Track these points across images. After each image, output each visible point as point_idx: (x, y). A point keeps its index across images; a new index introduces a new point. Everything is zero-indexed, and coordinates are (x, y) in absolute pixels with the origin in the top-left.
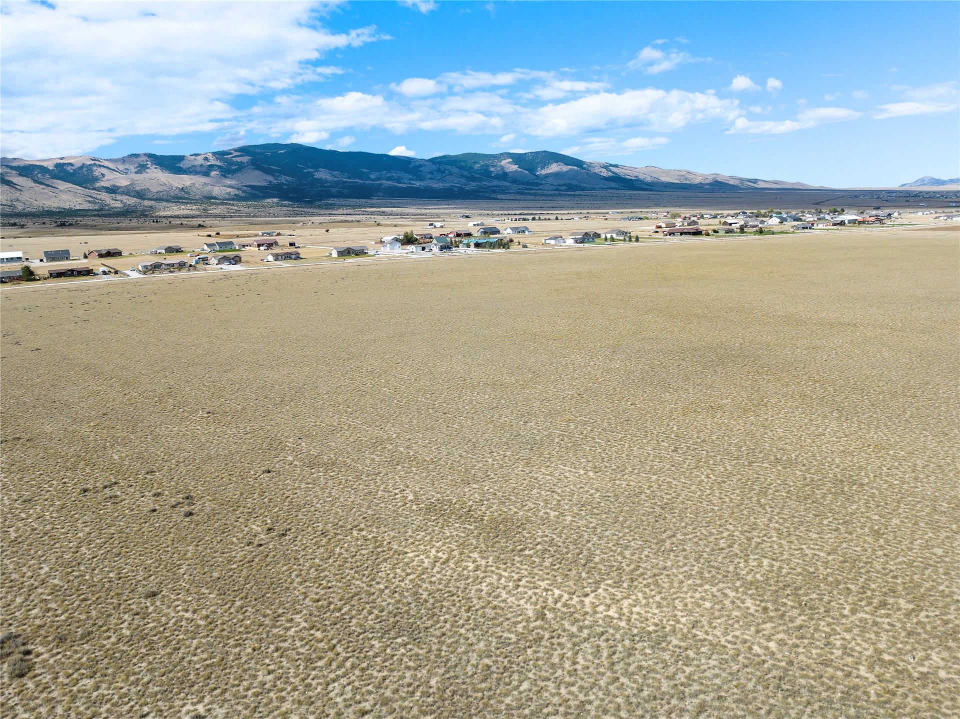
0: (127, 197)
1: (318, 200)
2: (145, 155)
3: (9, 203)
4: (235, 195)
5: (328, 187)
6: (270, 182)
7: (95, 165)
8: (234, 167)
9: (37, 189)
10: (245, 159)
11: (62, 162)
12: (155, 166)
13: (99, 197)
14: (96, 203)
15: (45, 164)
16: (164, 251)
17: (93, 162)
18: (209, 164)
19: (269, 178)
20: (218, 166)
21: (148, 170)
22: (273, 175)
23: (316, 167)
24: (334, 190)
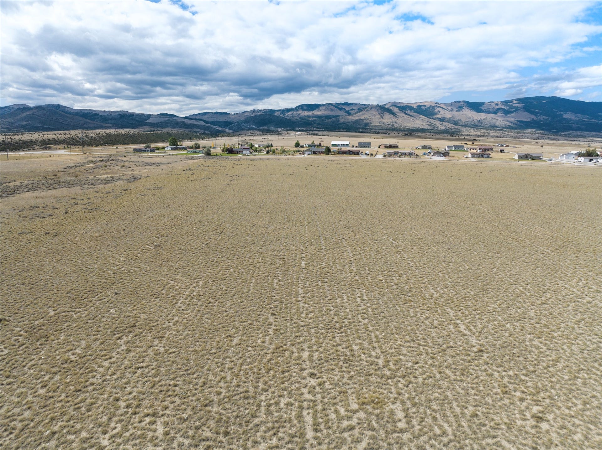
0: (448, 124)
1: (561, 131)
2: (463, 101)
3: (391, 124)
4: (509, 126)
5: (571, 123)
6: (533, 119)
7: (436, 106)
8: (512, 110)
9: (405, 117)
10: (520, 105)
11: (421, 104)
12: (467, 108)
13: (434, 123)
14: (432, 126)
15: (412, 105)
16: (421, 148)
17: (435, 105)
18: (498, 107)
19: (533, 117)
20: (503, 108)
21: (463, 110)
22: (536, 115)
23: (566, 111)
24: (574, 126)
